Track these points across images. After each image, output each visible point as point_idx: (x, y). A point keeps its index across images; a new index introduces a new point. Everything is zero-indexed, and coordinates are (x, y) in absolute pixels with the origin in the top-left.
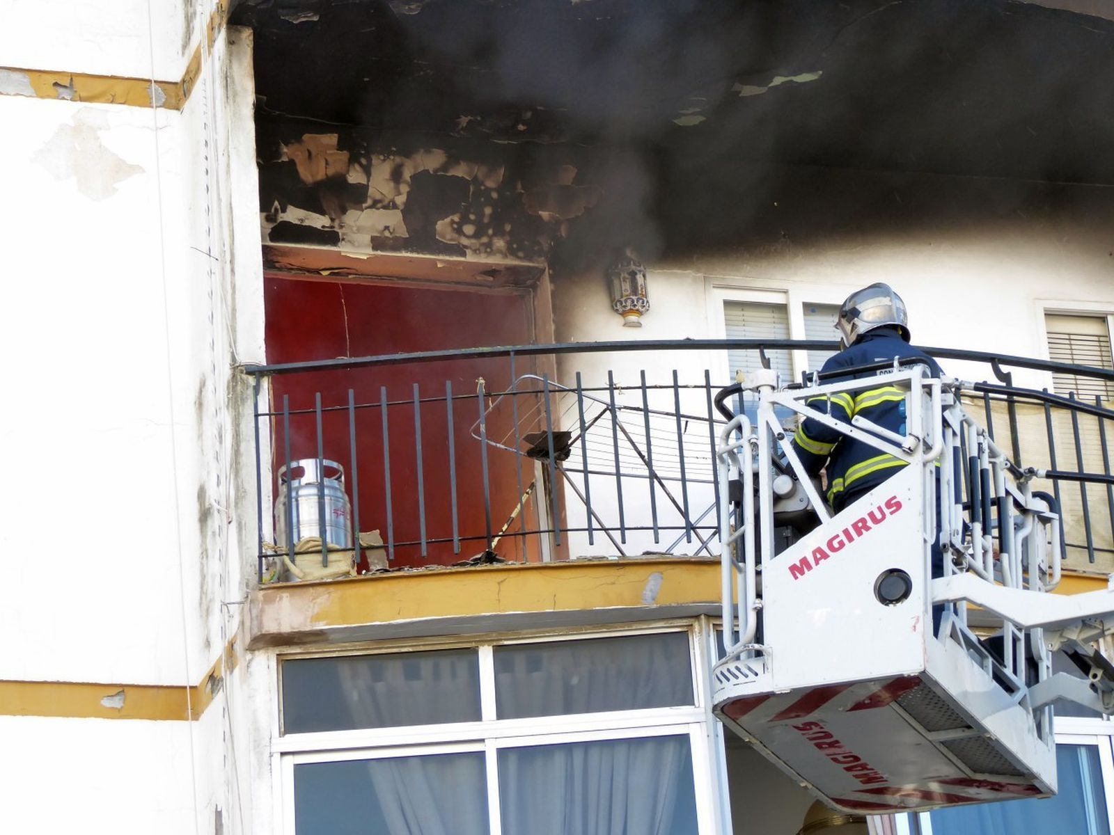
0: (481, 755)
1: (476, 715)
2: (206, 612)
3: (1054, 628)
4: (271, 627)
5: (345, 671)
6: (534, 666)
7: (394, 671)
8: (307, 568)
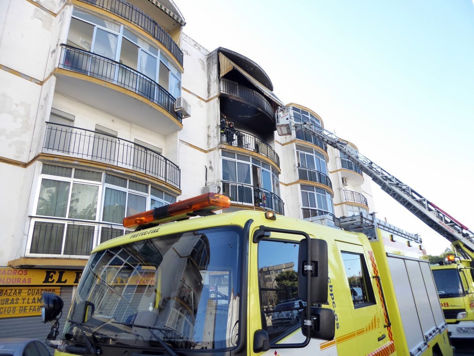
2: (209, 145)
4: (221, 147)
5: (225, 152)
6: (239, 156)
7: (229, 154)
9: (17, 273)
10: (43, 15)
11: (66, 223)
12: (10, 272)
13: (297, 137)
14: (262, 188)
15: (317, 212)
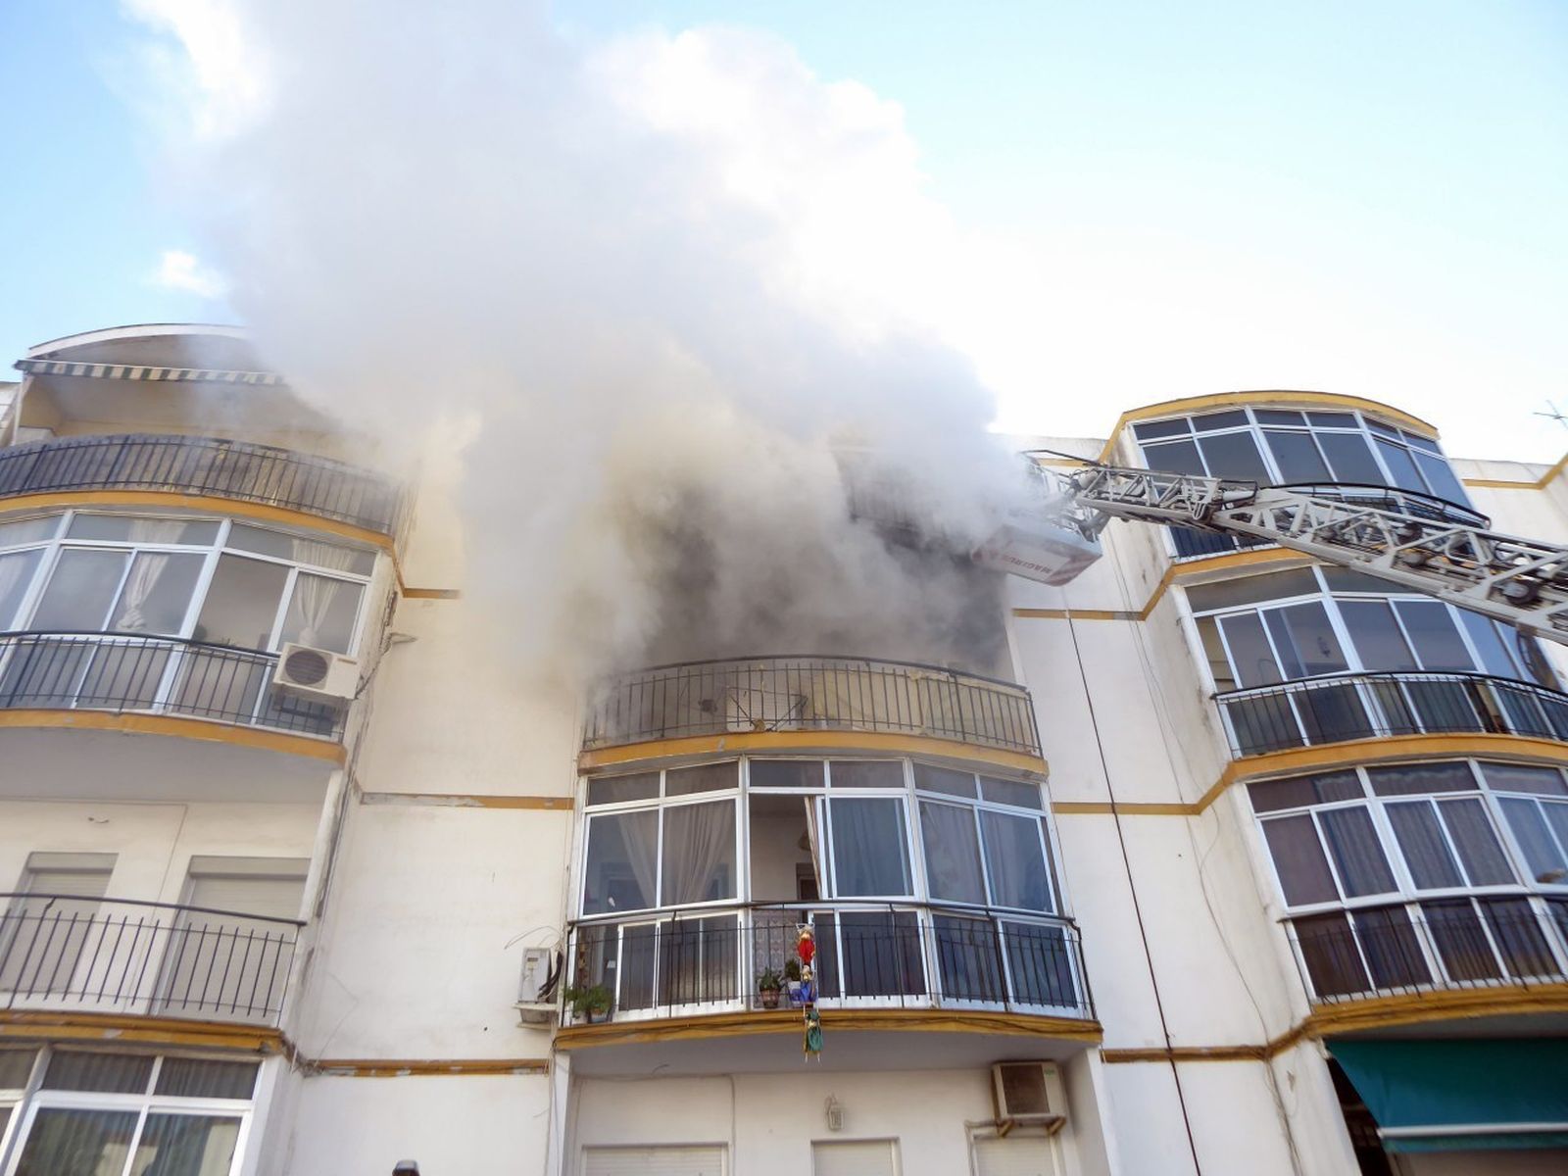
0: (657, 811)
1: (657, 796)
5: (610, 782)
6: (678, 776)
7: (631, 782)
13: (1183, 553)
14: (830, 895)
15: (1415, 914)
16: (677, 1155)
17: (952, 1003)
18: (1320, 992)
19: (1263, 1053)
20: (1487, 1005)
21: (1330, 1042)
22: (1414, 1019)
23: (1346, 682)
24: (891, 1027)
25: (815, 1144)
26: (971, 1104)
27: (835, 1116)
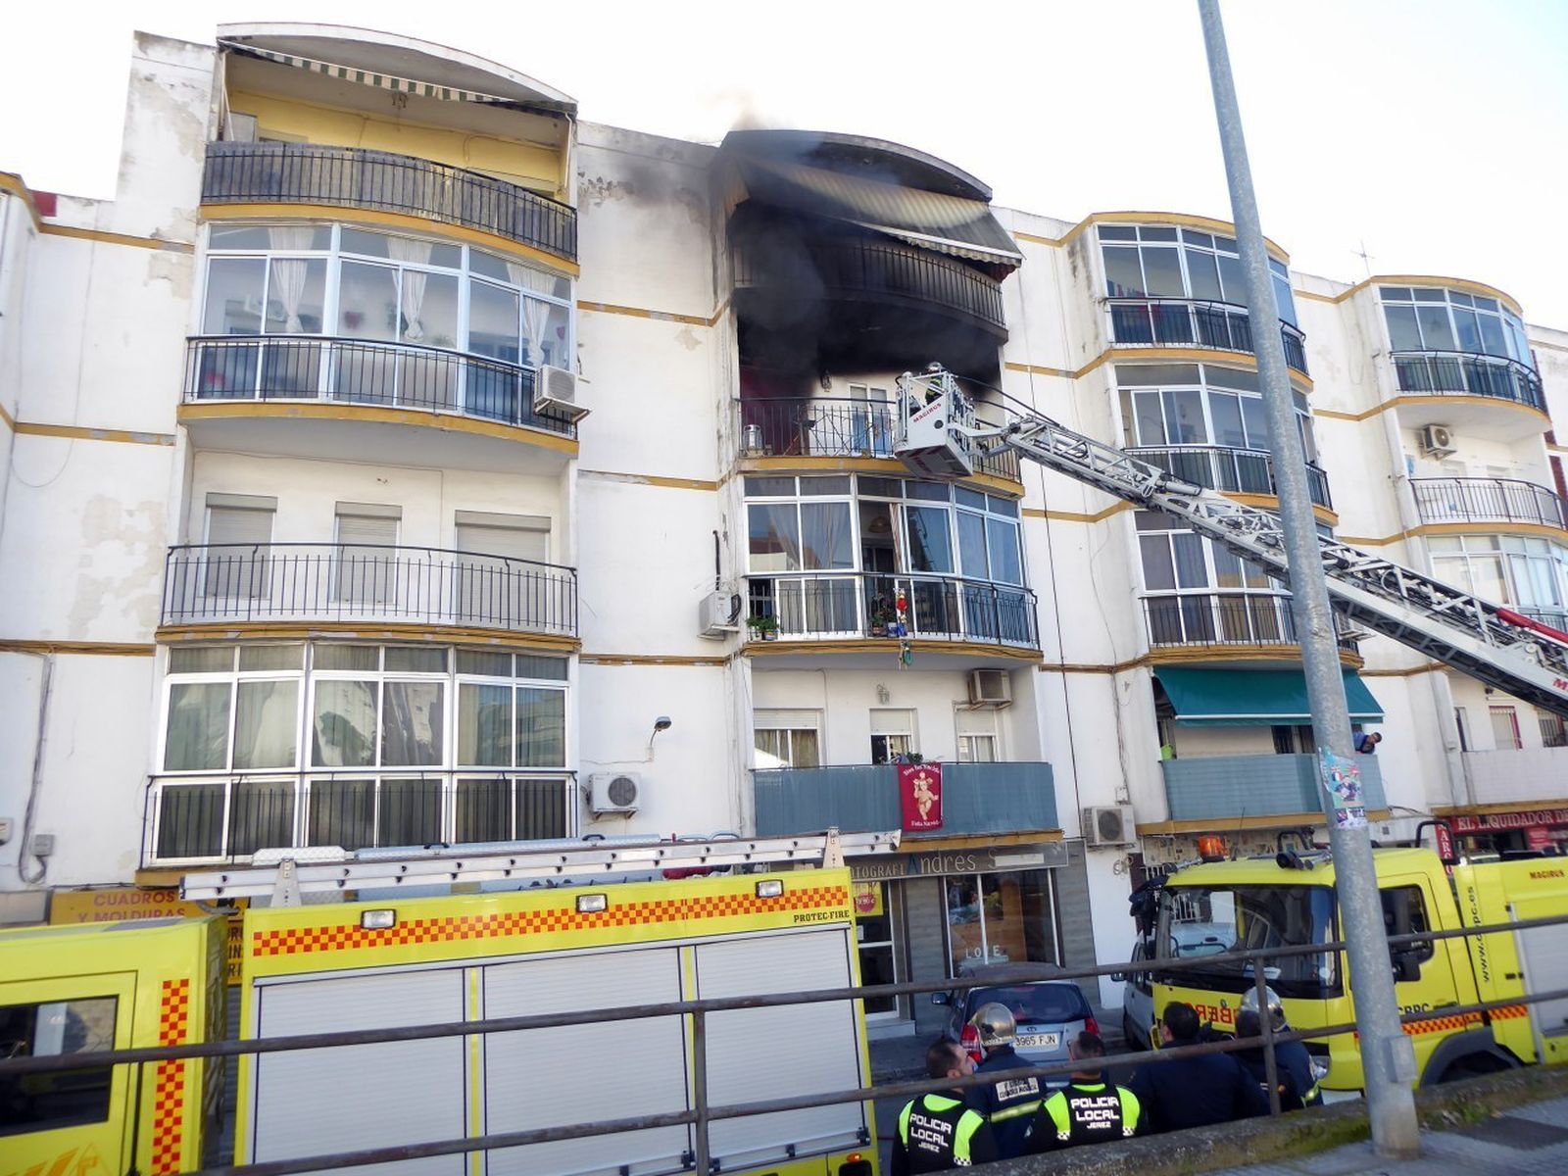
0: (795, 505)
1: (795, 495)
2: (720, 463)
3: (975, 438)
4: (743, 469)
5: (760, 481)
6: (809, 482)
7: (773, 482)
8: (752, 454)
9: (151, 900)
10: (172, 264)
11: (228, 782)
12: (136, 899)
13: (1119, 340)
14: (907, 569)
15: (1214, 601)
16: (791, 714)
17: (975, 639)
18: (1156, 640)
19: (1112, 670)
20: (1241, 654)
21: (1157, 668)
22: (1202, 660)
23: (1205, 451)
24: (945, 651)
25: (871, 710)
26: (959, 692)
27: (883, 695)
